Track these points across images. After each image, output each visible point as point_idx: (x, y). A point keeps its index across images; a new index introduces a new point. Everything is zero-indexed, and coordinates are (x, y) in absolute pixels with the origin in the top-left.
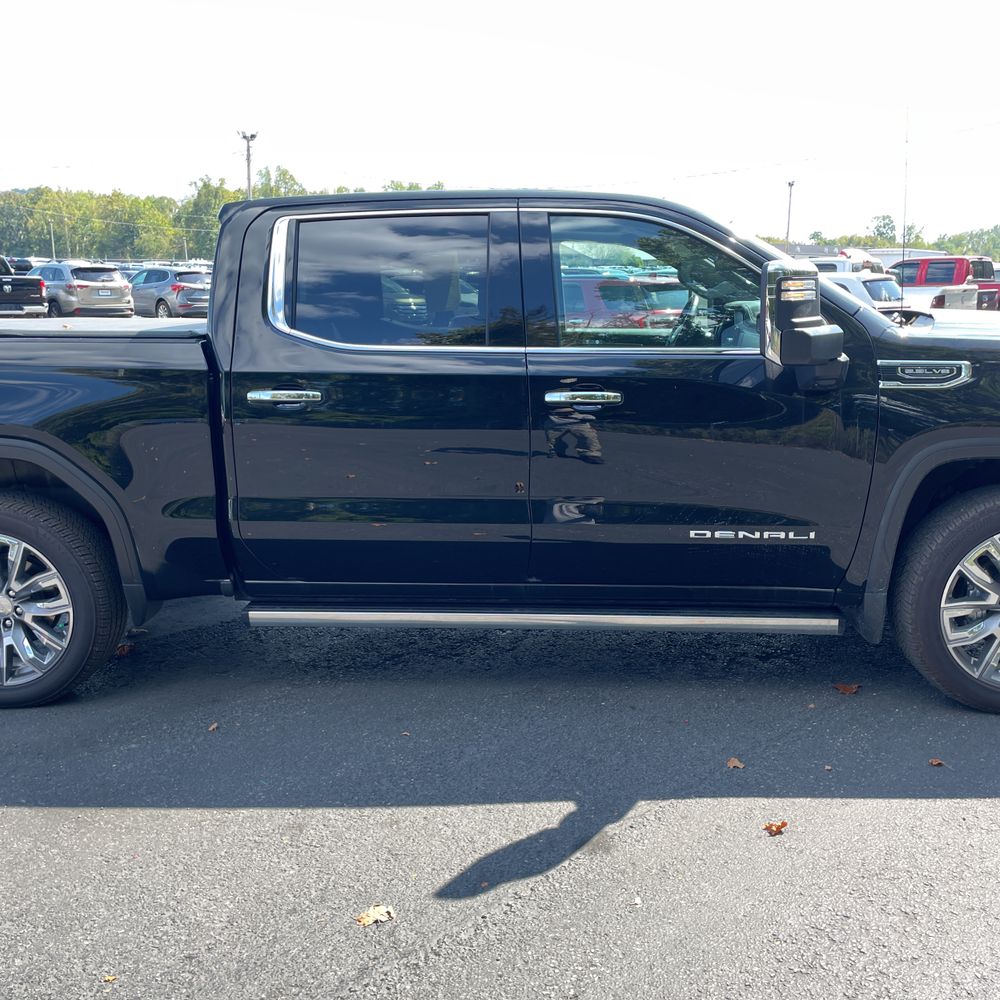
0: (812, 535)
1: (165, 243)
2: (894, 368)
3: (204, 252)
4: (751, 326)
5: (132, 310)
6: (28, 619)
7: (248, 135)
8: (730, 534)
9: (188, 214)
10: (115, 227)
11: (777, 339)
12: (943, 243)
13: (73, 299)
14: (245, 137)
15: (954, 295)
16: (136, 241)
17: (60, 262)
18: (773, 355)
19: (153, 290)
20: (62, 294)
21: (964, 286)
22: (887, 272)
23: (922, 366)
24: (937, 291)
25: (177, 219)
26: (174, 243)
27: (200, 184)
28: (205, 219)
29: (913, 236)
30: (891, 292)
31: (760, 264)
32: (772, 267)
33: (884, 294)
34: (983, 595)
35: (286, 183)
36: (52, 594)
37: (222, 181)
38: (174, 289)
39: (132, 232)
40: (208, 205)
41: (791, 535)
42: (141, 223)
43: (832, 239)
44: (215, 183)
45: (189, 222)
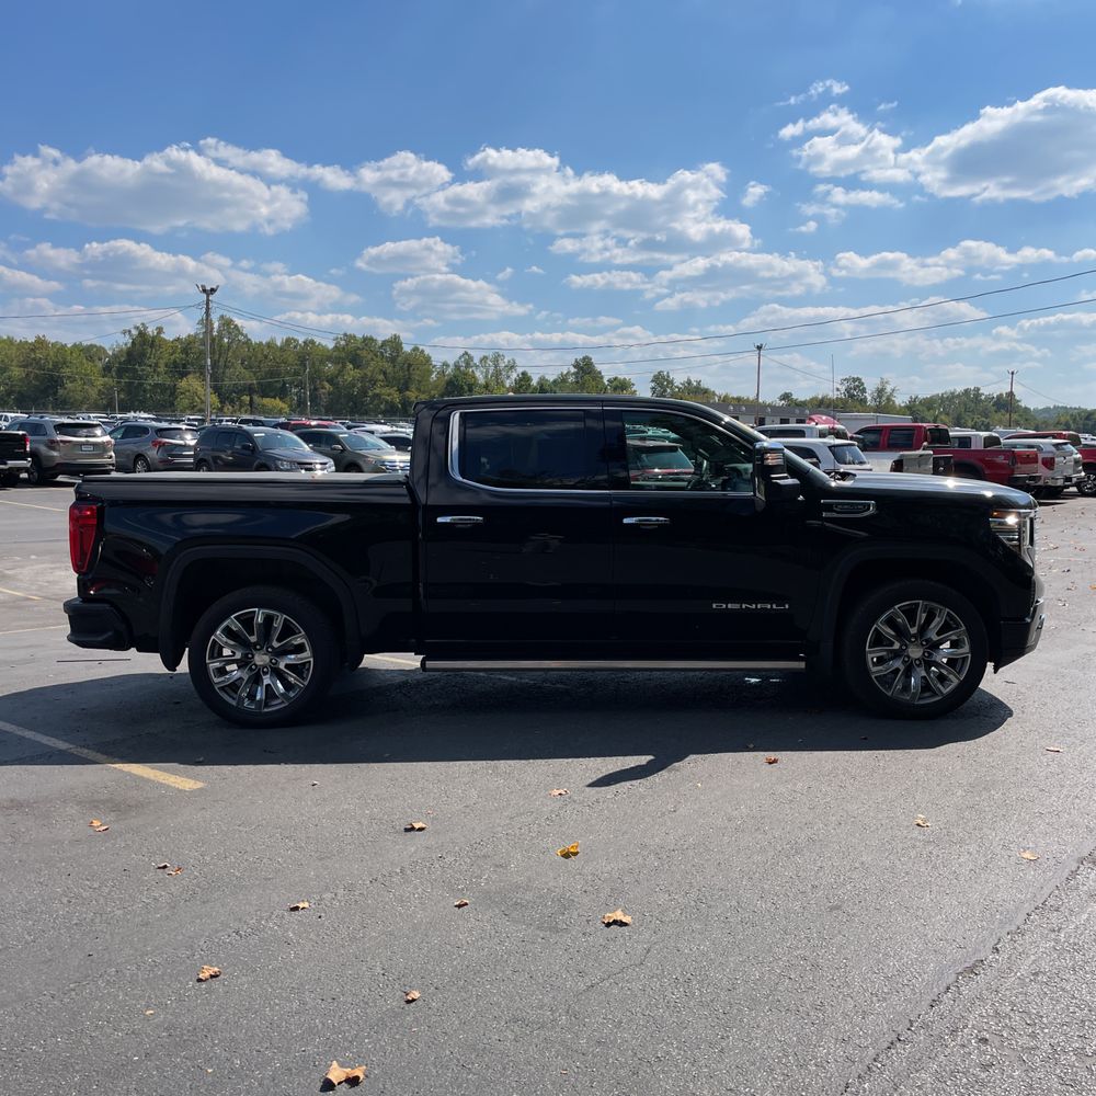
0: (787, 606)
1: (93, 393)
2: (831, 505)
3: (136, 403)
4: (745, 480)
5: (113, 465)
6: (282, 666)
7: (208, 288)
8: (737, 606)
9: (120, 363)
10: (37, 376)
11: (762, 487)
12: (914, 406)
13: (55, 454)
14: (204, 291)
15: (911, 459)
16: (61, 392)
17: (42, 417)
18: (761, 496)
19: (132, 446)
20: (43, 449)
21: (920, 452)
22: (852, 438)
23: (848, 504)
24: (896, 455)
25: (107, 369)
26: (103, 393)
27: (134, 332)
28: (139, 369)
29: (884, 398)
30: (855, 456)
31: (752, 444)
32: (758, 446)
33: (849, 458)
34: (892, 644)
35: (230, 333)
36: (300, 649)
37: (160, 330)
38: (155, 445)
39: (56, 381)
40: (143, 355)
41: (774, 606)
42: (66, 371)
43: (803, 399)
44: (151, 331)
45: (121, 372)
